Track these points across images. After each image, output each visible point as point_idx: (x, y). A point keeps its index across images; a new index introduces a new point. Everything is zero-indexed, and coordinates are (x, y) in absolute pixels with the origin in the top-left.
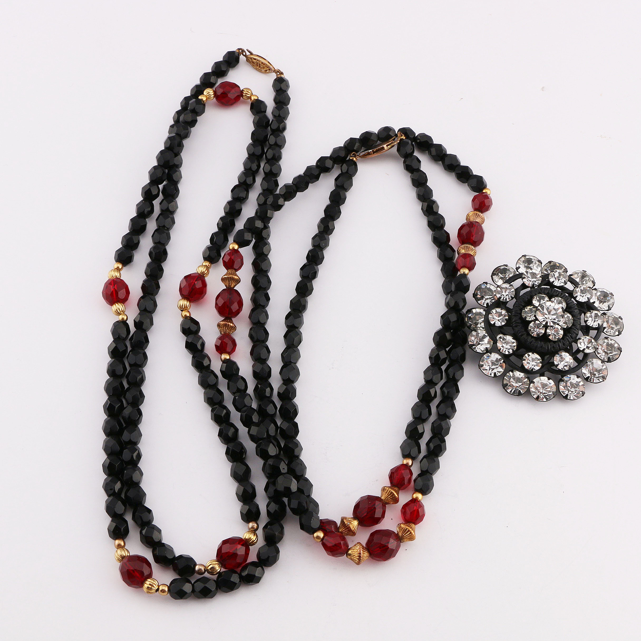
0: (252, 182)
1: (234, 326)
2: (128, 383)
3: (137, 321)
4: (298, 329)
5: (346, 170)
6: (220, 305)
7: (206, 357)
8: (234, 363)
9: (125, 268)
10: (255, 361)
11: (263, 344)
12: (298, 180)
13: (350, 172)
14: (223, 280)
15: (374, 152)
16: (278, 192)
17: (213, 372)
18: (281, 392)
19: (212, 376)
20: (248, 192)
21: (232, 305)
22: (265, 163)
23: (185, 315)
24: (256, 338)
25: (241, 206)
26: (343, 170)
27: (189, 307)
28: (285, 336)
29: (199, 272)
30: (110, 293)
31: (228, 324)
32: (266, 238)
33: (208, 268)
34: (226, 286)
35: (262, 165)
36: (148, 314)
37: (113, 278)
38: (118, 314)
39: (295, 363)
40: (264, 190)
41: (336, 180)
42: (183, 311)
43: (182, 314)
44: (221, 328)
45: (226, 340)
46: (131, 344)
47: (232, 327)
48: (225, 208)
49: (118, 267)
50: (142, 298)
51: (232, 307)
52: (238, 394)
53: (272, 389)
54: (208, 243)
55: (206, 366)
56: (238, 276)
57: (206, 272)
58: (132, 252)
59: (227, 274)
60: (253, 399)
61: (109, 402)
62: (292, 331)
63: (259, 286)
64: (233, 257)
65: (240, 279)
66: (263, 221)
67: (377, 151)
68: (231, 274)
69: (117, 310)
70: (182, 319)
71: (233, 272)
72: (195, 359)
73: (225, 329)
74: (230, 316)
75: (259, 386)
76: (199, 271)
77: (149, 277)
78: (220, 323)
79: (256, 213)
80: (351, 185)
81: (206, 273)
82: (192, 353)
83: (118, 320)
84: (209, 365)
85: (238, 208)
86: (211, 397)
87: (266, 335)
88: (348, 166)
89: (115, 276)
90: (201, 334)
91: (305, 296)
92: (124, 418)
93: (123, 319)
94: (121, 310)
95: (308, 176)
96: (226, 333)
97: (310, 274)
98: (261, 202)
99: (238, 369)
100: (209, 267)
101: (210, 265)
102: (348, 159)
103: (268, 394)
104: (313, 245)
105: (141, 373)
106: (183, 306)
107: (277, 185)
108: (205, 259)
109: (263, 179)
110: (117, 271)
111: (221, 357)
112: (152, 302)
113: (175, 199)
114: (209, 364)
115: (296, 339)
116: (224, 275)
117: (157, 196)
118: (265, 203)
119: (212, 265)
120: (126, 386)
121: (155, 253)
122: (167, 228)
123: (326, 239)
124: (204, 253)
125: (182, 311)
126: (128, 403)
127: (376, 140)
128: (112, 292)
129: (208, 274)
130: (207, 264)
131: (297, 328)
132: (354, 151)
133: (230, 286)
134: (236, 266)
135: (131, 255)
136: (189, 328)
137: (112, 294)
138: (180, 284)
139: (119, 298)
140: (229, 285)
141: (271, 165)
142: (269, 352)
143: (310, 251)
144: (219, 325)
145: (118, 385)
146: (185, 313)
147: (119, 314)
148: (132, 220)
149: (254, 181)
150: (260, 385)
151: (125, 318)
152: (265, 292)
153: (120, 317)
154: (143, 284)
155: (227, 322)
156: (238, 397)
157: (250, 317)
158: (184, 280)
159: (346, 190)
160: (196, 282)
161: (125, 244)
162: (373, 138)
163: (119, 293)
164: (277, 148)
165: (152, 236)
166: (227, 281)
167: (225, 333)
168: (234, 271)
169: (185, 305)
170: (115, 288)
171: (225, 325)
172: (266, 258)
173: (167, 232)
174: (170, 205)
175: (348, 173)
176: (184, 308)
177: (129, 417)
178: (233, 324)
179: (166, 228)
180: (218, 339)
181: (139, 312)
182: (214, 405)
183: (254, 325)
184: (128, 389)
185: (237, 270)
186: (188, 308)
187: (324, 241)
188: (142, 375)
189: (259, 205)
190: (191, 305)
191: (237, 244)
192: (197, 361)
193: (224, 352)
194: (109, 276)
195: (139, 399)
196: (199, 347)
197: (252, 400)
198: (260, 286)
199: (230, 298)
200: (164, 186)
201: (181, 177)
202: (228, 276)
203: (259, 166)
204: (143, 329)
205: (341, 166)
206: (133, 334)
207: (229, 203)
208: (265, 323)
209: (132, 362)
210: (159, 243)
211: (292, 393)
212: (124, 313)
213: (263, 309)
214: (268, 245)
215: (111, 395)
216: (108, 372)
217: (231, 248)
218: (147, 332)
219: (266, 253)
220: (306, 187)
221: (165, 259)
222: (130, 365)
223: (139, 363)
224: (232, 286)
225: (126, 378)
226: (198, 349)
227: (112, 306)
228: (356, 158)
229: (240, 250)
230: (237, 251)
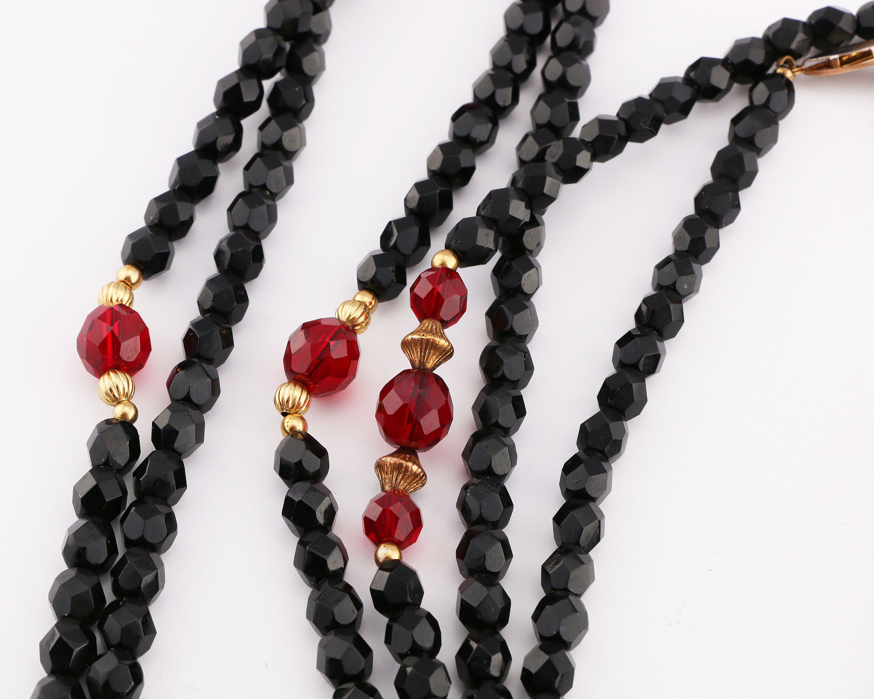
0: (508, 102)
1: (421, 474)
2: (116, 589)
3: (161, 426)
4: (595, 502)
5: (763, 100)
6: (391, 410)
7: (337, 546)
8: (412, 574)
9: (145, 284)
10: (469, 576)
11: (495, 532)
12: (634, 109)
13: (774, 106)
14: (406, 345)
15: (843, 63)
16: (576, 133)
17: (348, 589)
18: (534, 669)
19: (347, 601)
20: (495, 125)
21: (422, 416)
22: (550, 58)
23: (293, 429)
24: (475, 514)
25: (474, 159)
26: (755, 98)
27: (305, 407)
28: (558, 519)
29: (343, 318)
30: (97, 343)
31: (406, 466)
32: (531, 252)
33: (367, 311)
34: (412, 362)
35: (541, 62)
36: (194, 413)
37: (111, 304)
38: (113, 401)
39: (579, 595)
40: (538, 127)
41: (735, 121)
42: (288, 416)
43: (283, 424)
44: (387, 473)
45: (396, 508)
46: (137, 484)
47: (416, 475)
48: (430, 160)
49: (128, 279)
50: (181, 366)
51: (422, 421)
52: (413, 660)
53: (507, 658)
54: (376, 247)
55: (333, 571)
56: (447, 340)
57: (362, 319)
58: (170, 243)
59: (419, 331)
60: (452, 679)
61: (58, 635)
62: (577, 506)
63: (500, 373)
64: (440, 288)
65: (452, 348)
66: (529, 206)
67: (851, 61)
68: (431, 332)
69: (111, 390)
70: (279, 437)
71: (436, 329)
72: (305, 548)
73: (397, 478)
74: (413, 444)
75: (474, 645)
76: (343, 314)
77: (208, 315)
78: (383, 459)
79: (514, 181)
80: (774, 139)
81: (362, 322)
82: (299, 531)
83: (113, 418)
84: (342, 570)
85: (464, 163)
86: (339, 657)
87: (504, 507)
88: (772, 89)
89: (117, 301)
90: (328, 482)
91: (623, 417)
92: (91, 684)
93: (124, 415)
94: (121, 390)
95: (661, 102)
96: (398, 490)
97: (643, 359)
98: (529, 156)
99: (419, 592)
100: (370, 307)
101: (373, 302)
102: (771, 71)
103: (494, 671)
104: (658, 284)
105: (154, 568)
106: (290, 403)
107: (575, 116)
108: (363, 286)
109: (540, 98)
110: (125, 288)
111: (376, 552)
112: (209, 380)
113: (301, 121)
114: (341, 568)
115: (588, 530)
116: (412, 333)
117: (255, 106)
118: (540, 157)
119: (379, 304)
120: (109, 597)
121: (232, 255)
122: (270, 192)
123: (692, 272)
124: (362, 269)
125: (284, 414)
126: (108, 646)
127: (850, 31)
128: (106, 339)
129: (366, 325)
130: (367, 298)
131: (593, 500)
132: (790, 52)
133: (422, 364)
134: (445, 313)
135: (168, 251)
136: (299, 464)
137: (103, 346)
138: (289, 343)
139: (120, 358)
140: (420, 362)
141: (566, 63)
142: (508, 554)
143: (646, 301)
144: (380, 466)
145: (87, 592)
146: (293, 422)
147: (116, 401)
148: (181, 161)
149: (515, 100)
150: (476, 641)
151: (131, 414)
152: (514, 393)
153: (117, 412)
154: (190, 331)
155: (404, 459)
156: (414, 667)
157: (467, 454)
158: (302, 333)
159: (759, 151)
160: (332, 343)
161: (154, 219)
162: (845, 25)
163: (122, 344)
164: (587, 22)
165: (230, 209)
166: (416, 349)
167: (394, 489)
168: (439, 324)
169: (294, 400)
170: (112, 332)
171: (398, 467)
172: (526, 303)
173: (269, 202)
174: (286, 134)
175: (770, 109)
176: (293, 407)
177: (107, 684)
178: (419, 466)
179: (268, 193)
180: (376, 502)
181: (170, 402)
182: (341, 683)
183: (475, 479)
184: (114, 606)
185: (446, 324)
186: (303, 409)
187: (689, 277)
188: (157, 571)
189: (522, 162)
190: (311, 404)
191: (454, 256)
192: (310, 553)
193: (387, 539)
194: (101, 298)
195: (140, 637)
196: (320, 518)
197: (450, 682)
198: (503, 375)
199: (419, 396)
200: (276, 84)
201: (322, 68)
202: (423, 335)
203: (531, 64)
204: (174, 451)
205: (751, 90)
206: (146, 461)
207: (443, 147)
208: (504, 476)
209: (134, 536)
210: (246, 228)
211: (562, 675)
212: (128, 400)
213: (505, 437)
214: (534, 269)
215: (64, 617)
216: (67, 552)
217: (437, 263)
218: (184, 461)
219: (527, 289)
220: (653, 131)
221: (255, 274)
222: (128, 543)
223: (151, 539)
224: (430, 364)
225: (112, 576)
226: (317, 521)
227: (99, 378)
228: (793, 72)
229: (459, 271)
230: (452, 274)
